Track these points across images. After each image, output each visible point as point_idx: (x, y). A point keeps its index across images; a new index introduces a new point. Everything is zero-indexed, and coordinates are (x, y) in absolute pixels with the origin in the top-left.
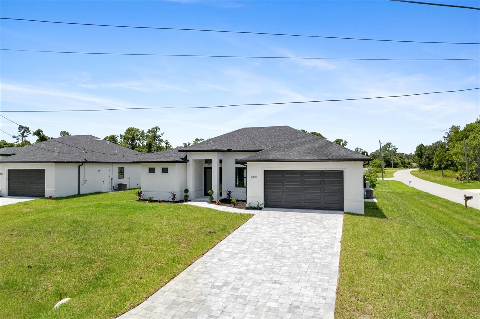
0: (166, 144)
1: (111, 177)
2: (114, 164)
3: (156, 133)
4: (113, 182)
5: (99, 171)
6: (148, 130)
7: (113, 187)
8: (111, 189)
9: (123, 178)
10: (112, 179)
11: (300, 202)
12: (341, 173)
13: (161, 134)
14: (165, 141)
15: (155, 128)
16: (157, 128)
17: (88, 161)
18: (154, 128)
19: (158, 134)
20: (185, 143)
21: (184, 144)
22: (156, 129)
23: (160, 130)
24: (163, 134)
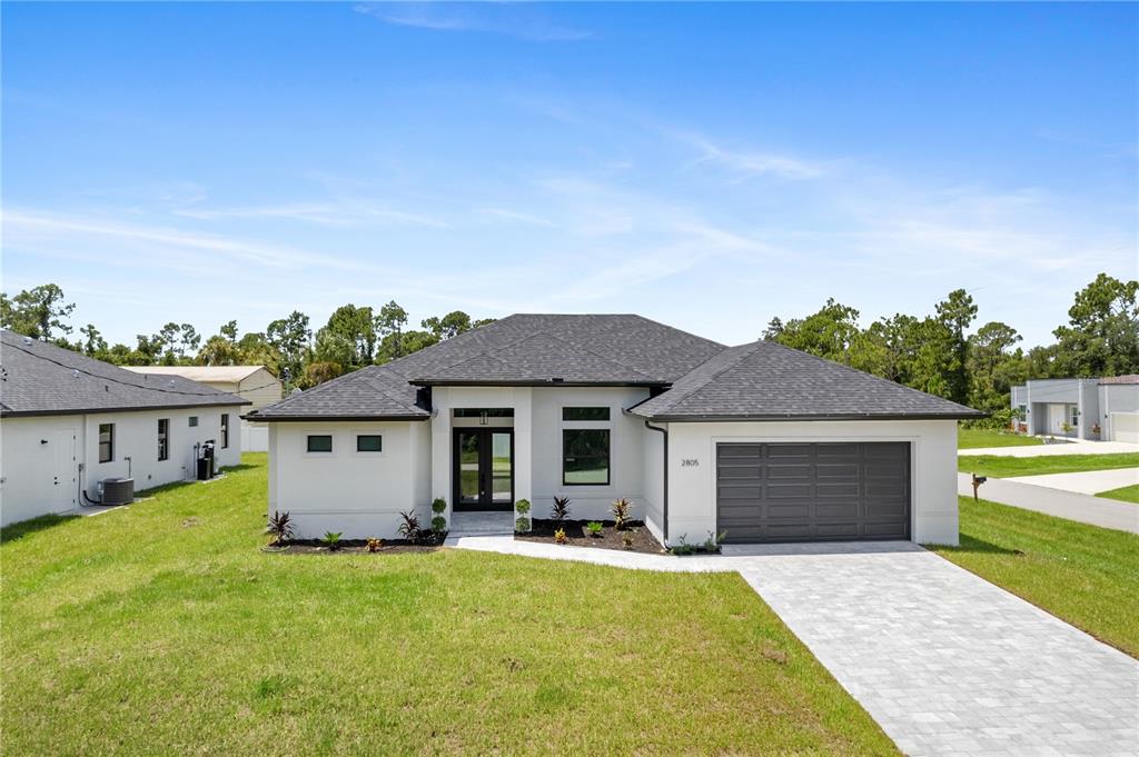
0: (89, 338)
1: (79, 461)
2: (88, 416)
3: (49, 302)
4: (84, 479)
5: (43, 442)
6: (20, 293)
7: (85, 492)
8: (77, 501)
9: (110, 460)
10: (81, 467)
11: (806, 525)
12: (906, 448)
13: (67, 308)
14: (87, 328)
15: (47, 288)
16: (53, 291)
17: (15, 410)
18: (42, 289)
19: (55, 306)
20: (142, 334)
21: (139, 337)
22: (51, 293)
23: (62, 295)
24: (74, 306)
